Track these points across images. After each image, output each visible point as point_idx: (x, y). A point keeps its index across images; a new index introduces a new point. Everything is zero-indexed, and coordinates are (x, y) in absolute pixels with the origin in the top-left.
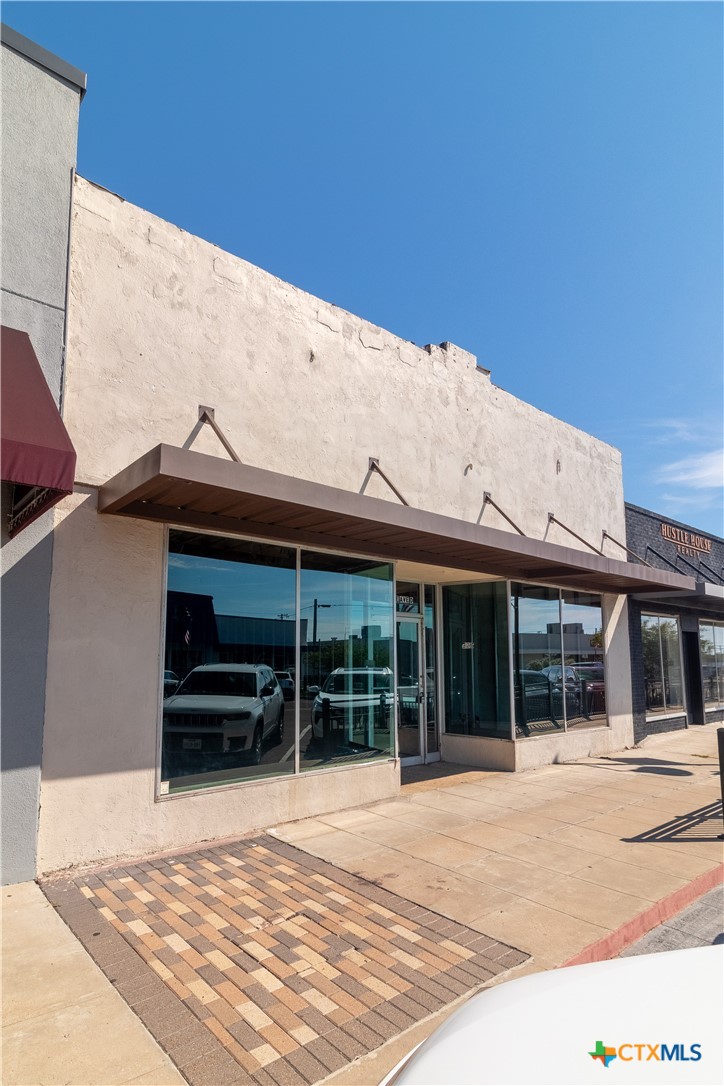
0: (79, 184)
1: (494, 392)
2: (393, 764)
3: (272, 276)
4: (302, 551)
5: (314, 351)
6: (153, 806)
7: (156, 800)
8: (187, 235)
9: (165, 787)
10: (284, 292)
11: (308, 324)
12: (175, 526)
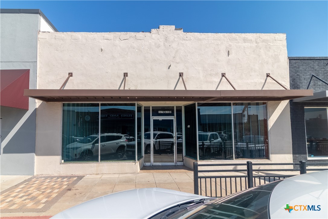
0: (40, 34)
1: (185, 35)
2: (134, 163)
3: (89, 33)
4: (101, 104)
5: (102, 48)
6: (59, 165)
7: (60, 164)
8: (65, 33)
9: (63, 161)
10: (93, 35)
11: (101, 41)
12: (64, 102)
